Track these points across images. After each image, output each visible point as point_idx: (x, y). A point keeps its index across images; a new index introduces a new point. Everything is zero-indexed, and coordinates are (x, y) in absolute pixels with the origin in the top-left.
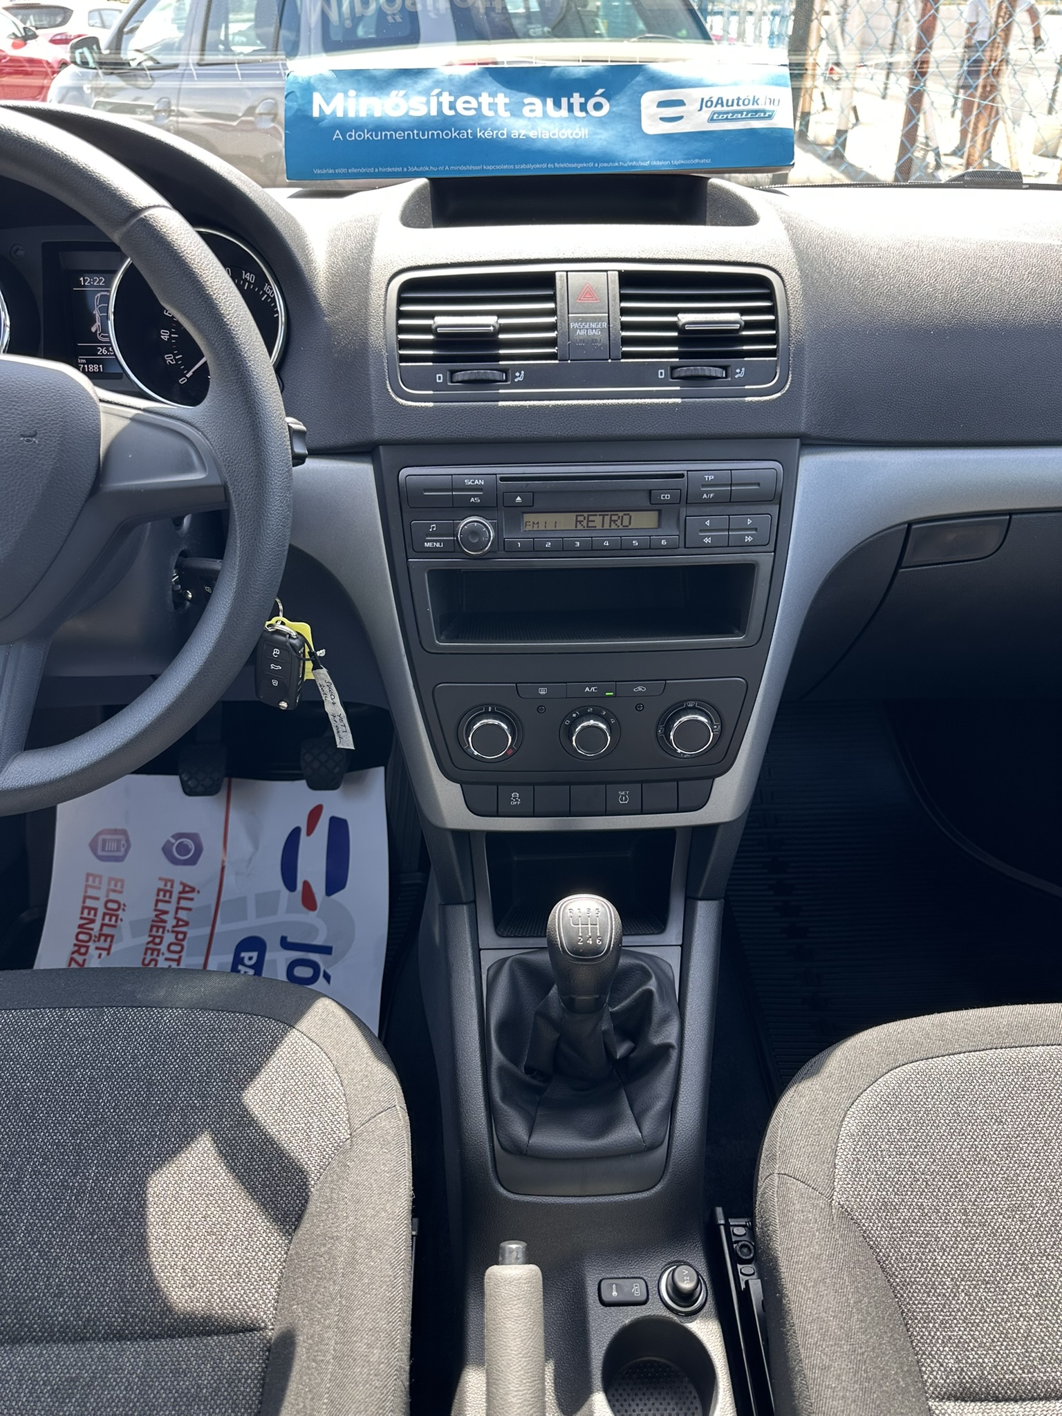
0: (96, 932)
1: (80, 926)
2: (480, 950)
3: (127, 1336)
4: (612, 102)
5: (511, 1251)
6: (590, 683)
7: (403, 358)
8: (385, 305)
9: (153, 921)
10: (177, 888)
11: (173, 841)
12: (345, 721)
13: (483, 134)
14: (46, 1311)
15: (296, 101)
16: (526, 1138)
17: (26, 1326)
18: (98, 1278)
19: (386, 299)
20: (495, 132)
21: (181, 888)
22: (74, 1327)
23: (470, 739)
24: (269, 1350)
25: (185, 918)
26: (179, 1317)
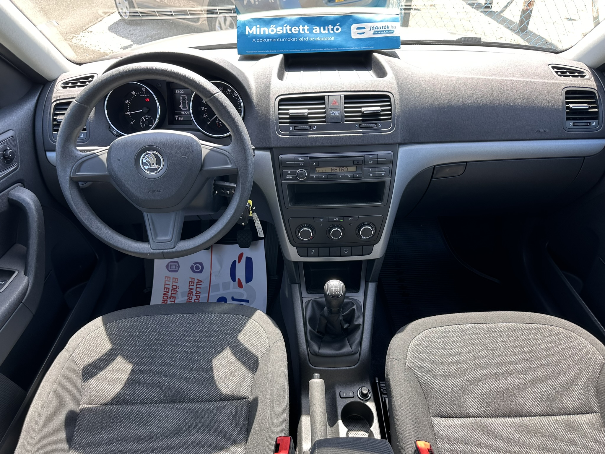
0: (169, 296)
1: (164, 294)
2: (302, 297)
3: (210, 401)
4: (342, 27)
5: (316, 376)
6: (336, 217)
7: (280, 123)
8: (275, 107)
9: (188, 292)
10: (196, 281)
11: (194, 265)
12: (261, 229)
13: (301, 39)
14: (188, 394)
15: (240, 29)
16: (318, 350)
17: (183, 398)
18: (201, 386)
19: (275, 105)
20: (304, 39)
21: (197, 281)
22: (196, 398)
23: (300, 234)
24: (250, 403)
25: (199, 291)
26: (224, 396)
